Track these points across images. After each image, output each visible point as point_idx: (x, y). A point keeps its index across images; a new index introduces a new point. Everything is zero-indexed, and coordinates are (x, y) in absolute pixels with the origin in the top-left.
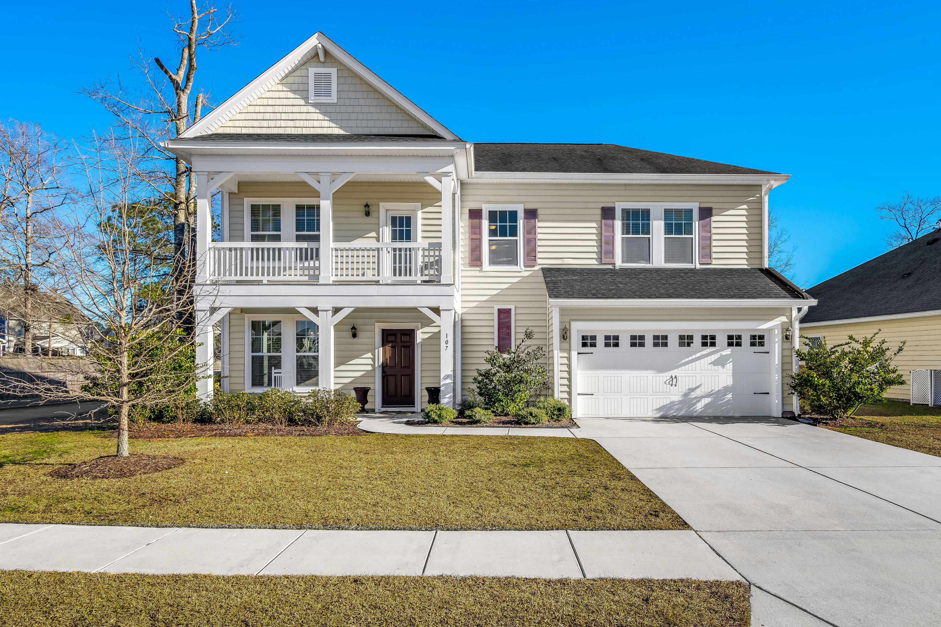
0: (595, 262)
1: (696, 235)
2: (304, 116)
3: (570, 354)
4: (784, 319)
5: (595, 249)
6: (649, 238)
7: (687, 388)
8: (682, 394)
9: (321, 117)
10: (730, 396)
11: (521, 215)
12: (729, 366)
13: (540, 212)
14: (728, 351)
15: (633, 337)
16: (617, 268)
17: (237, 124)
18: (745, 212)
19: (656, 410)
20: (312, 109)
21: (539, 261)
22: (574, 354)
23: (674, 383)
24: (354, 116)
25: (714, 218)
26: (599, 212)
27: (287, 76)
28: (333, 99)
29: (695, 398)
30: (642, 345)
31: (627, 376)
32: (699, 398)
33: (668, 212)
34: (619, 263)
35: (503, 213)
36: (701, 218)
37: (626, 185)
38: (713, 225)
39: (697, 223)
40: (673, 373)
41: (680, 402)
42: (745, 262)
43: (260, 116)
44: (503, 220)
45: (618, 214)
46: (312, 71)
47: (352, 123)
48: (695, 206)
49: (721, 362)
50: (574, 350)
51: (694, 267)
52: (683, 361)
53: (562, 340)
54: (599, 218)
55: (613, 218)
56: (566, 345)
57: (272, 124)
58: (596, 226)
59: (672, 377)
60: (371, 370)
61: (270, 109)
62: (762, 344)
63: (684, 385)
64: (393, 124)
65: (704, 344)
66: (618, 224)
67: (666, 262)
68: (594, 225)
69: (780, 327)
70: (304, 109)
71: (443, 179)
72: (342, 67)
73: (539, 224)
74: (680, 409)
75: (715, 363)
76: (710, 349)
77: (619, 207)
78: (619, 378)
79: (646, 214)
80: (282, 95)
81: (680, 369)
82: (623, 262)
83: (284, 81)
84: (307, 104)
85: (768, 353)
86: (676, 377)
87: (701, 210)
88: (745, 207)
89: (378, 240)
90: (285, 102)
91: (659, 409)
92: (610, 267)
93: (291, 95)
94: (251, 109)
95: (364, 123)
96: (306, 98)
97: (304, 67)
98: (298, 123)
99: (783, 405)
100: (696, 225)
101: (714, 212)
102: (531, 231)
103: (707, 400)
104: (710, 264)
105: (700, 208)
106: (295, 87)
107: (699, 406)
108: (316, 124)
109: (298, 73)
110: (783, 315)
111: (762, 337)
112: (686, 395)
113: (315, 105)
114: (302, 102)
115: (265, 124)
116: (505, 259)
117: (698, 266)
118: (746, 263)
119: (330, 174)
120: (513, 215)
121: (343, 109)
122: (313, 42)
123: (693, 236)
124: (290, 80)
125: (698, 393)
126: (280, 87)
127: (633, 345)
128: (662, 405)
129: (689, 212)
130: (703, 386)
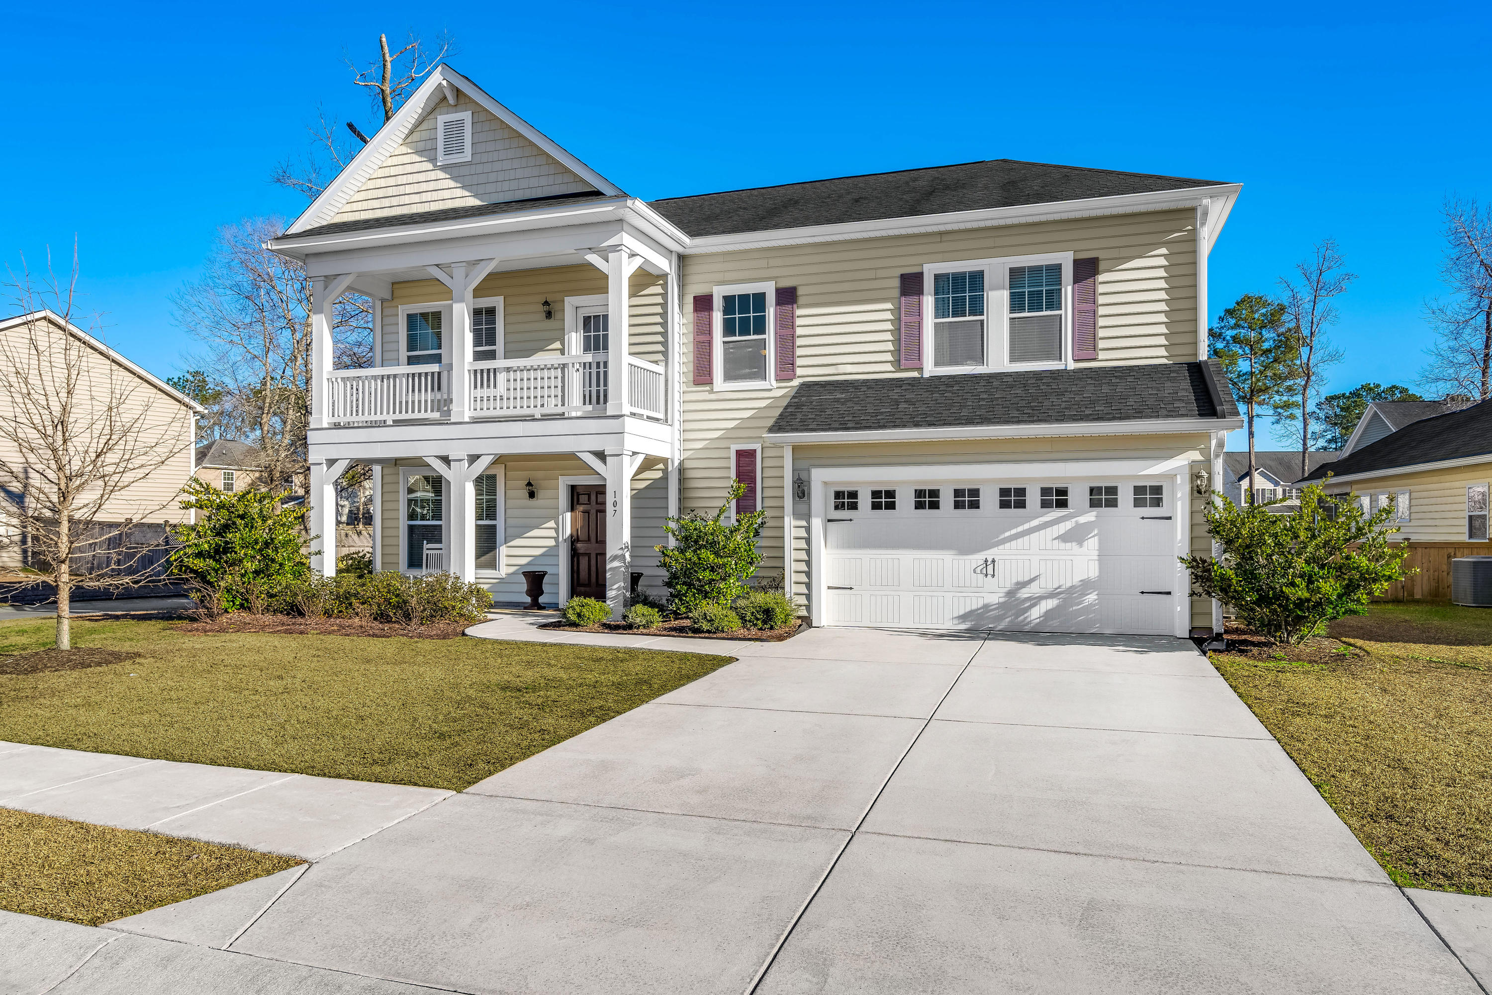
0: (889, 367)
1: (1067, 311)
2: (432, 186)
3: (808, 522)
4: (1195, 455)
5: (890, 347)
6: (982, 322)
7: (1014, 581)
8: (1006, 590)
9: (452, 184)
10: (1092, 597)
11: (771, 299)
12: (1092, 544)
13: (800, 292)
14: (1091, 516)
15: (919, 493)
16: (926, 375)
17: (355, 207)
18: (1163, 262)
19: (959, 617)
20: (441, 174)
21: (799, 372)
22: (817, 523)
23: (990, 571)
24: (493, 177)
25: (1101, 278)
26: (896, 283)
27: (411, 132)
28: (467, 156)
29: (1029, 599)
30: (935, 505)
31: (907, 558)
32: (1035, 601)
33: (1015, 274)
34: (930, 369)
35: (744, 298)
36: (1077, 280)
37: (941, 234)
38: (1101, 289)
39: (1070, 288)
40: (989, 554)
41: (1001, 606)
42: (1163, 352)
43: (380, 193)
44: (744, 309)
45: (929, 284)
46: (442, 119)
47: (490, 188)
48: (1066, 260)
49: (1076, 536)
50: (817, 516)
51: (1063, 367)
52: (1007, 534)
53: (797, 499)
54: (896, 293)
55: (920, 292)
56: (802, 507)
57: (395, 201)
58: (892, 307)
59: (986, 561)
60: (555, 546)
61: (392, 181)
62: (1158, 503)
63: (1007, 577)
64: (543, 181)
65: (1045, 504)
66: (929, 302)
67: (1013, 359)
68: (889, 306)
69: (1187, 471)
70: (432, 175)
71: (611, 256)
72: (477, 109)
73: (799, 312)
74: (1000, 618)
75: (1064, 538)
76: (1056, 513)
77: (930, 271)
78: (896, 561)
79: (976, 279)
80: (406, 159)
81: (1001, 547)
82: (937, 364)
83: (409, 140)
84: (436, 168)
85: (1170, 518)
86: (993, 561)
87: (1077, 263)
88: (1164, 251)
89: (563, 353)
90: (409, 169)
91: (963, 618)
92: (915, 374)
93: (417, 158)
94: (371, 185)
95: (506, 185)
96: (433, 160)
97: (431, 116)
98: (425, 197)
99: (1192, 615)
100: (1068, 291)
101: (1102, 265)
102: (787, 326)
103: (1050, 604)
104: (1094, 359)
105: (1075, 261)
106: (421, 146)
107: (1035, 614)
108: (446, 194)
109: (424, 126)
110: (1194, 449)
111: (1157, 490)
112: (1011, 593)
113: (444, 168)
114: (430, 166)
115: (386, 202)
116: (747, 371)
117: (1072, 365)
118: (1166, 354)
119: (464, 264)
120: (760, 299)
121: (479, 169)
122: (436, 79)
123: (1062, 312)
124: (416, 136)
125: (1034, 590)
126: (404, 149)
127: (919, 506)
128: (968, 609)
129: (1056, 270)
130: (1042, 578)
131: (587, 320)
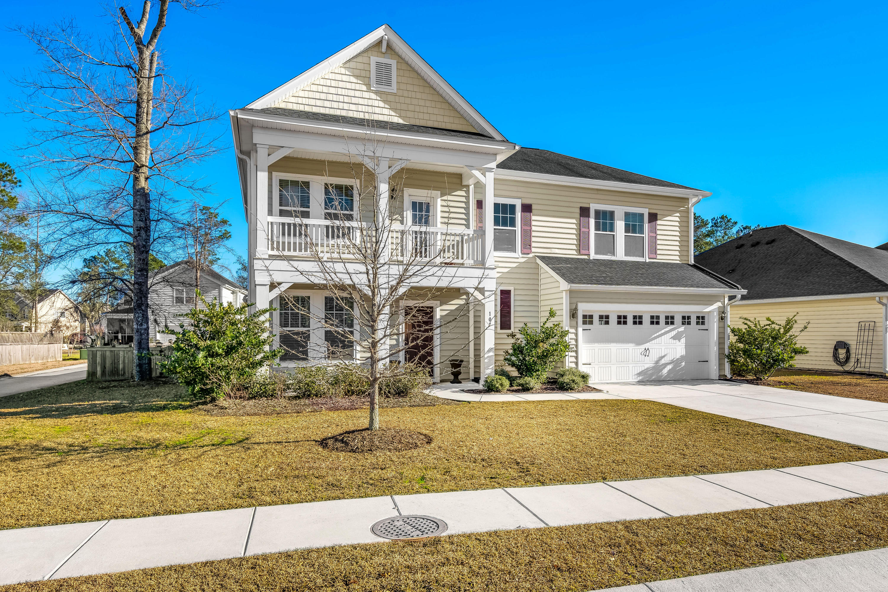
0: (574, 252)
1: (646, 235)
2: (365, 102)
3: (577, 330)
4: (719, 304)
5: (575, 242)
6: (614, 235)
7: (658, 357)
8: (654, 362)
9: (382, 104)
10: (683, 364)
11: (518, 209)
12: (683, 340)
13: (534, 207)
14: (682, 329)
15: (619, 317)
16: (591, 258)
17: (300, 100)
18: (677, 219)
19: (637, 374)
20: (373, 96)
21: (533, 250)
22: (580, 330)
23: (647, 354)
24: (411, 108)
25: (659, 222)
26: (578, 211)
27: (349, 61)
28: (394, 88)
29: (662, 365)
30: (625, 323)
31: (614, 347)
32: (665, 365)
33: (627, 215)
34: (593, 256)
35: (504, 206)
36: (650, 221)
37: (597, 190)
38: (658, 227)
39: (647, 225)
40: (647, 346)
41: (652, 369)
42: (678, 258)
43: (323, 96)
44: (505, 211)
45: (592, 213)
46: (374, 59)
47: (410, 114)
48: (645, 212)
49: (677, 337)
50: (580, 327)
51: (644, 261)
52: (653, 336)
53: (572, 318)
54: (578, 215)
55: (588, 216)
56: (574, 323)
57: (335, 105)
58: (576, 222)
59: (645, 349)
61: (332, 90)
62: (703, 323)
63: (654, 356)
64: (446, 119)
65: (667, 323)
66: (592, 221)
67: (626, 255)
68: (574, 221)
69: (717, 310)
70: (366, 95)
71: (487, 174)
72: (401, 59)
73: (534, 218)
74: (652, 375)
75: (674, 338)
76: (671, 327)
77: (594, 207)
78: (610, 350)
79: (611, 215)
80: (345, 78)
81: (651, 342)
82: (596, 253)
83: (347, 65)
84: (369, 90)
85: (707, 330)
86: (648, 349)
87: (650, 214)
88: (678, 214)
89: (402, 223)
90: (348, 86)
91: (639, 374)
92: (586, 257)
93: (353, 79)
94: (314, 88)
95: (421, 116)
96: (368, 85)
97: (366, 54)
98: (360, 108)
99: (719, 369)
100: (646, 226)
101: (659, 217)
102: (527, 223)
103: (669, 367)
104: (656, 259)
105: (649, 213)
106: (357, 72)
107: (665, 371)
108: (377, 110)
109: (359, 59)
110: (719, 301)
111: (703, 318)
112: (657, 362)
113: (376, 93)
114: (364, 88)
115: (327, 104)
116: (506, 246)
117: (648, 260)
118: (679, 259)
119: (388, 159)
120: (513, 207)
121: (402, 100)
122: (379, 33)
123: (644, 235)
124: (352, 65)
125: (663, 361)
126: (343, 71)
127: (619, 323)
128: (641, 370)
129: (642, 215)
130: (668, 355)
131: (414, 204)
